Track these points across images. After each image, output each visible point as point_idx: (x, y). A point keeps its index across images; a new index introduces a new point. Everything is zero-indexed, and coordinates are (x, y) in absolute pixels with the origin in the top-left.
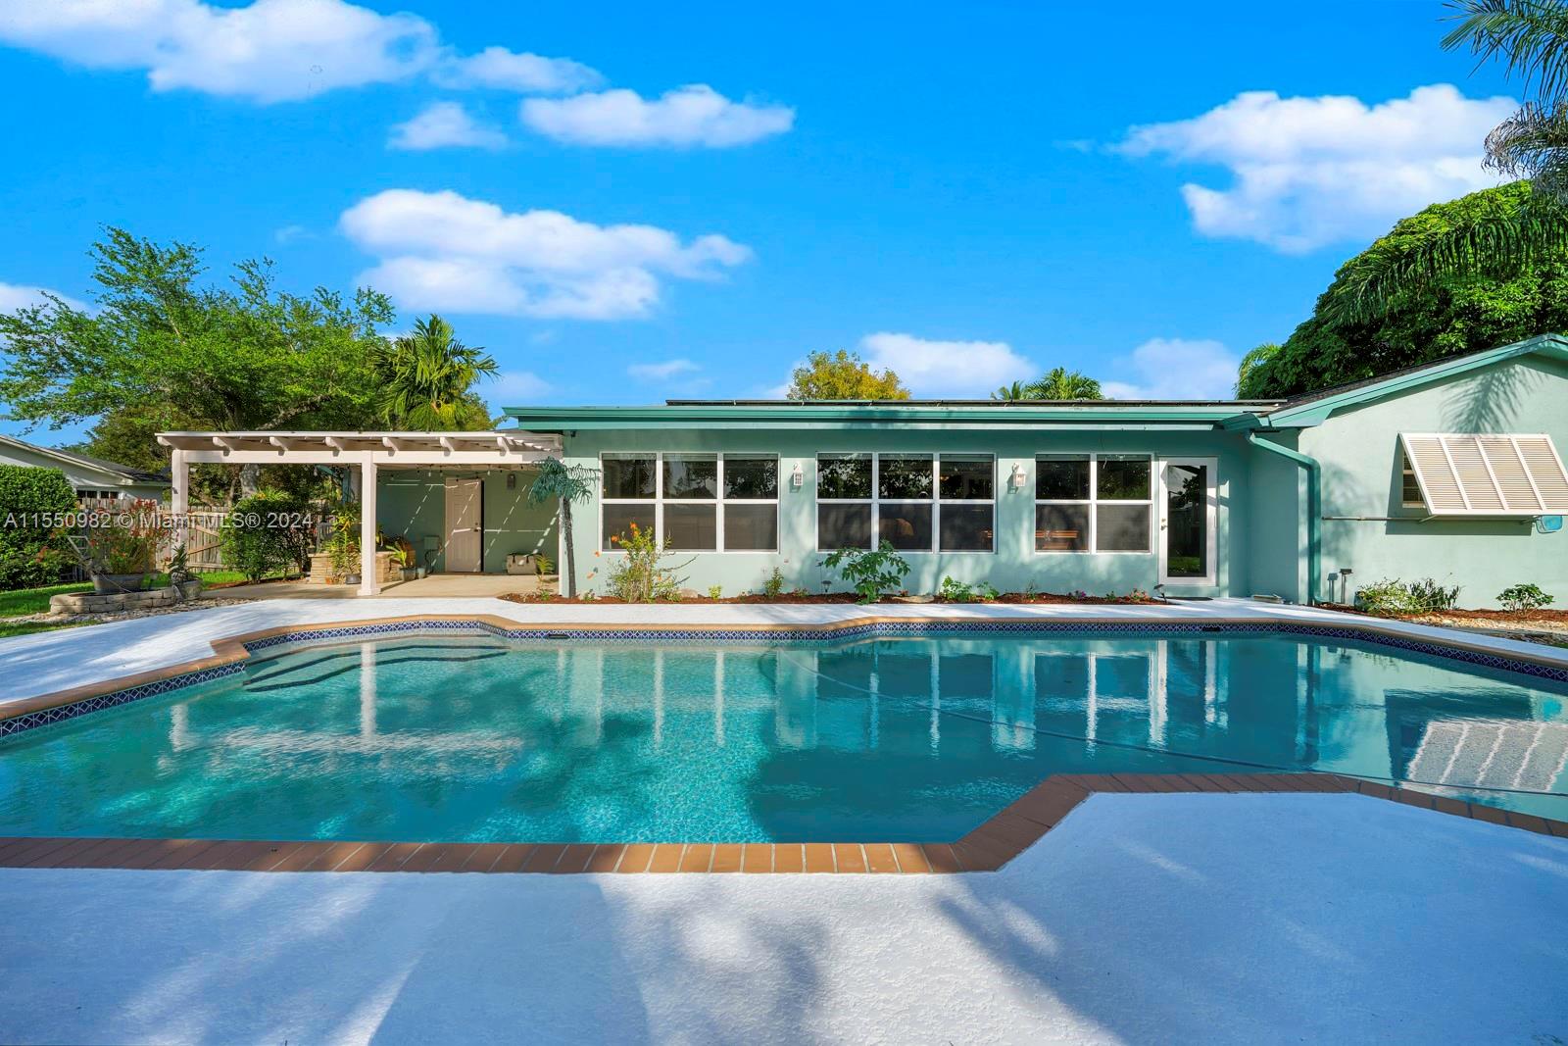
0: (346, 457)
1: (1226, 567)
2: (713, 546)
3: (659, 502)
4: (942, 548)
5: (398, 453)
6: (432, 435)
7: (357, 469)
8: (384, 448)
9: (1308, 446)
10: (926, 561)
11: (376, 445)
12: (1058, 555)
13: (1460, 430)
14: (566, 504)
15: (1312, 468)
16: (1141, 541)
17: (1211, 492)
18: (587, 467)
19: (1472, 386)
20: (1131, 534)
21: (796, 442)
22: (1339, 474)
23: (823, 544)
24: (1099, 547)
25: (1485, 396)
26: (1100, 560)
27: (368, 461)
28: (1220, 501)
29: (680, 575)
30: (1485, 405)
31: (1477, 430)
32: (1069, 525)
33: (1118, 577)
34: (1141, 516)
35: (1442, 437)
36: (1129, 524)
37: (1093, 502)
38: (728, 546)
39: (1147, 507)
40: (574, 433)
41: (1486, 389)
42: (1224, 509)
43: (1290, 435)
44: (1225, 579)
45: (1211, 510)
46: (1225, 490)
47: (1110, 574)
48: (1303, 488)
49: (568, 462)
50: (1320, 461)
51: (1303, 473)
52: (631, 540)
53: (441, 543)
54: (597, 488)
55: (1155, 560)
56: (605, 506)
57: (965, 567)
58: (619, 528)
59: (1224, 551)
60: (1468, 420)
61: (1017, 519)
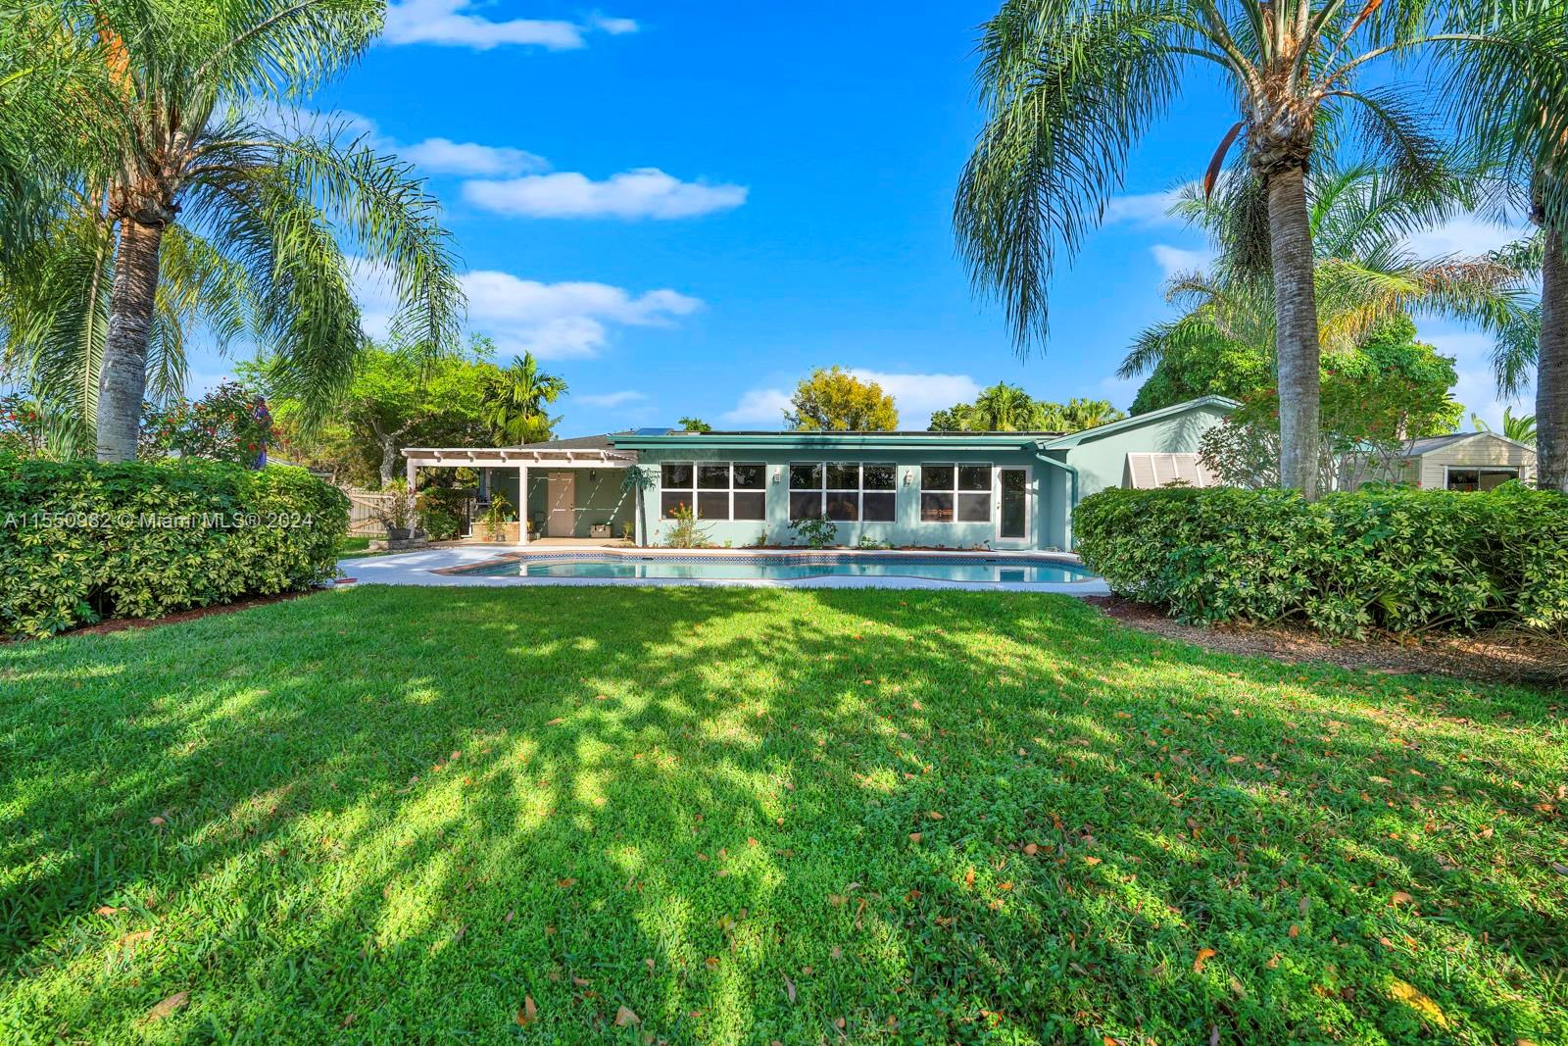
0: (510, 463)
1: (1036, 532)
2: (727, 518)
3: (695, 490)
4: (864, 519)
5: (540, 461)
6: (563, 451)
7: (516, 470)
8: (533, 458)
9: (1071, 461)
10: (853, 528)
11: (528, 456)
12: (932, 524)
13: (1166, 450)
14: (641, 491)
15: (1074, 473)
16: (985, 516)
17: (1028, 486)
18: (653, 470)
19: (1173, 424)
20: (978, 511)
21: (777, 456)
22: (1089, 475)
23: (792, 517)
24: (960, 519)
25: (1181, 430)
26: (959, 527)
27: (523, 465)
28: (1034, 491)
29: (707, 533)
30: (1181, 436)
31: (1176, 450)
32: (941, 507)
33: (969, 538)
34: (986, 500)
35: (1152, 455)
36: (977, 506)
37: (956, 492)
38: (736, 517)
39: (989, 495)
40: (645, 450)
41: (1182, 426)
42: (1036, 497)
43: (1061, 455)
44: (1035, 540)
45: (1028, 497)
46: (1036, 486)
47: (965, 536)
48: (1069, 485)
49: (643, 467)
50: (1078, 469)
51: (1069, 475)
52: (680, 512)
53: (546, 517)
54: (658, 482)
55: (993, 528)
56: (663, 493)
57: (876, 532)
58: (672, 506)
59: (1036, 522)
60: (1171, 445)
61: (909, 503)
